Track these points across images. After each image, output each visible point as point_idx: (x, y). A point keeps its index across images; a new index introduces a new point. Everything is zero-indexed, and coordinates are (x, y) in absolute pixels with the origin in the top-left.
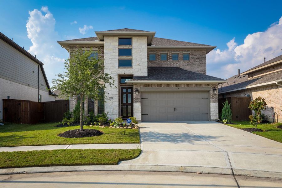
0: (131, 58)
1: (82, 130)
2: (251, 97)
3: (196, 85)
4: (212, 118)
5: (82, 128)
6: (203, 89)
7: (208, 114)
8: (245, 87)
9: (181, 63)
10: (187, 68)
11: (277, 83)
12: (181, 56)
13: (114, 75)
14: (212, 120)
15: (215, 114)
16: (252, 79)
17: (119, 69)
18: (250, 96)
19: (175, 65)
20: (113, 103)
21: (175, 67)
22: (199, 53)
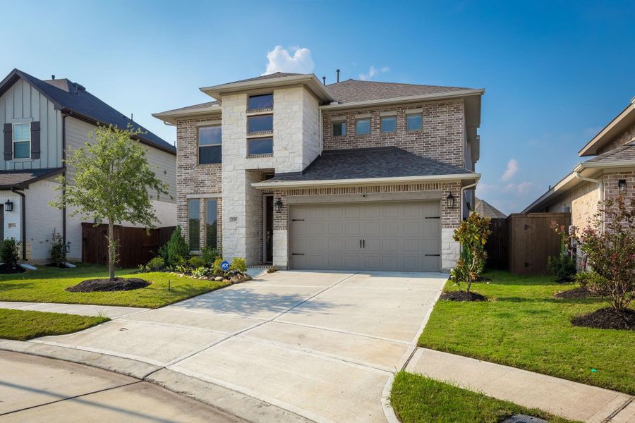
0: (271, 135)
4: (445, 265)
7: (437, 255)
9: (403, 138)
10: (416, 147)
11: (577, 176)
12: (401, 121)
13: (239, 171)
14: (445, 270)
15: (452, 257)
17: (248, 160)
19: (388, 143)
20: (236, 229)
21: (387, 147)
22: (445, 109)
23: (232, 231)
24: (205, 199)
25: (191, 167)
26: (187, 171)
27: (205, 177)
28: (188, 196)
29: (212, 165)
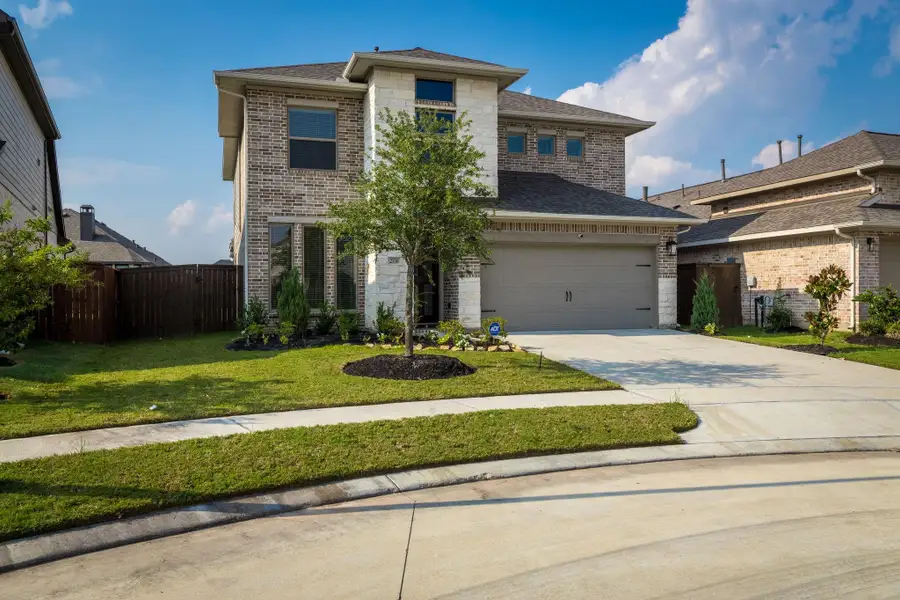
1: (412, 357)
2: (739, 265)
3: (625, 227)
4: (662, 320)
5: (412, 350)
6: (642, 241)
7: (651, 309)
8: (727, 236)
9: (562, 165)
10: (579, 178)
11: (837, 232)
12: (561, 144)
14: (663, 325)
15: (669, 311)
16: (726, 216)
18: (737, 262)
19: (546, 169)
20: (399, 275)
21: (546, 174)
22: (607, 137)
23: (392, 279)
24: (303, 224)
25: (276, 170)
26: (270, 177)
27: (306, 190)
28: (271, 219)
29: (318, 172)
